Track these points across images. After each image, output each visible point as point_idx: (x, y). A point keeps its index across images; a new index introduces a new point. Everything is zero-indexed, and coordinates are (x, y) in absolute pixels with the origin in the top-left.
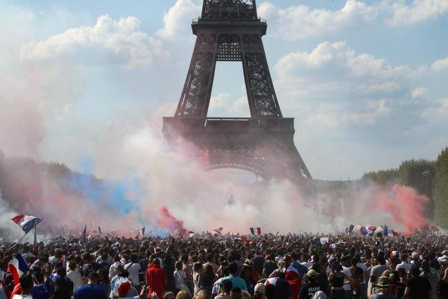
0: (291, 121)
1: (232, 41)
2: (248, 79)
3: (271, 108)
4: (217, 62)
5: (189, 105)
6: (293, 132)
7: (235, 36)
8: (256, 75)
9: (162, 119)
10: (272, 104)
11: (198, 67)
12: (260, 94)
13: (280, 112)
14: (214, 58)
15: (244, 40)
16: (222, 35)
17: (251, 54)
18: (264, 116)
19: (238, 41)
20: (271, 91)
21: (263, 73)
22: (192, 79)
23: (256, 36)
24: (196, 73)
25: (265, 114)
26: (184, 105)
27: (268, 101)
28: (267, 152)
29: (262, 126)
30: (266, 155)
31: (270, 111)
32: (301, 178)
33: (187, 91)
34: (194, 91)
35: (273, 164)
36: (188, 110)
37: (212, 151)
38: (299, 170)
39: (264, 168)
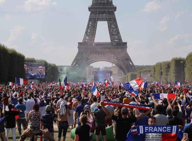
0: (126, 43)
1: (103, 13)
4: (98, 21)
5: (87, 38)
6: (127, 47)
7: (104, 11)
8: (113, 26)
10: (119, 37)
11: (91, 23)
12: (114, 33)
13: (121, 40)
14: (97, 20)
15: (108, 13)
16: (100, 11)
17: (111, 18)
18: (115, 42)
19: (106, 13)
20: (118, 33)
21: (115, 26)
23: (112, 11)
24: (90, 26)
25: (116, 41)
26: (86, 38)
27: (117, 36)
28: (117, 55)
29: (115, 46)
30: (117, 56)
31: (118, 40)
32: (130, 65)
33: (86, 32)
34: (89, 32)
35: (119, 60)
36: (87, 40)
37: (96, 55)
38: (129, 61)
39: (116, 61)
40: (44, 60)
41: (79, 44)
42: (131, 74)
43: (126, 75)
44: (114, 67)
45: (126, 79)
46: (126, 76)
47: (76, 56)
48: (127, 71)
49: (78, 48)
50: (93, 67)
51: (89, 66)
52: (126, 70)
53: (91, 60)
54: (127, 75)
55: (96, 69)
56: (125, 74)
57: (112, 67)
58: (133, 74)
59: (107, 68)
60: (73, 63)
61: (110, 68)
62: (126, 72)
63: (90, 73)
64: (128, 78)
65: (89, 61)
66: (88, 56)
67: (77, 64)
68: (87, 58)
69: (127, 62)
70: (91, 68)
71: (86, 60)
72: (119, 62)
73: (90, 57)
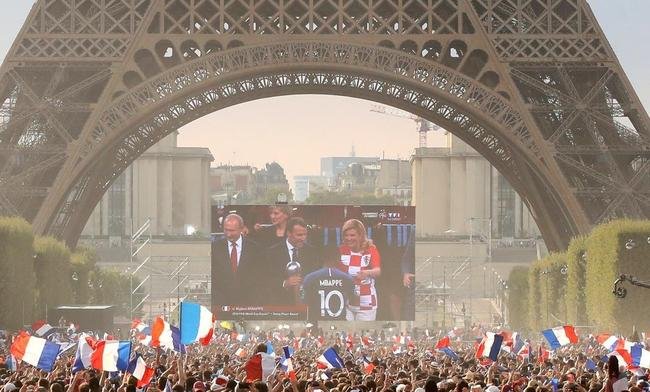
28: (469, 28)
30: (466, 38)
32: (611, 132)
35: (492, 78)
37: (246, 25)
38: (601, 98)
39: (459, 94)
42: (623, 237)
43: (566, 246)
44: (443, 157)
45: (571, 284)
46: (568, 257)
47: (23, 42)
48: (581, 199)
50: (205, 157)
51: (162, 146)
52: (568, 194)
53: (181, 84)
54: (575, 243)
55: (241, 176)
56: (557, 229)
57: (421, 156)
59: (359, 169)
62: (576, 211)
63: (179, 221)
64: (582, 283)
65: (163, 93)
66: (149, 42)
67: (26, 121)
68: (142, 56)
69: (581, 106)
70: (191, 169)
71: (130, 78)
72: (494, 107)
73: (169, 53)
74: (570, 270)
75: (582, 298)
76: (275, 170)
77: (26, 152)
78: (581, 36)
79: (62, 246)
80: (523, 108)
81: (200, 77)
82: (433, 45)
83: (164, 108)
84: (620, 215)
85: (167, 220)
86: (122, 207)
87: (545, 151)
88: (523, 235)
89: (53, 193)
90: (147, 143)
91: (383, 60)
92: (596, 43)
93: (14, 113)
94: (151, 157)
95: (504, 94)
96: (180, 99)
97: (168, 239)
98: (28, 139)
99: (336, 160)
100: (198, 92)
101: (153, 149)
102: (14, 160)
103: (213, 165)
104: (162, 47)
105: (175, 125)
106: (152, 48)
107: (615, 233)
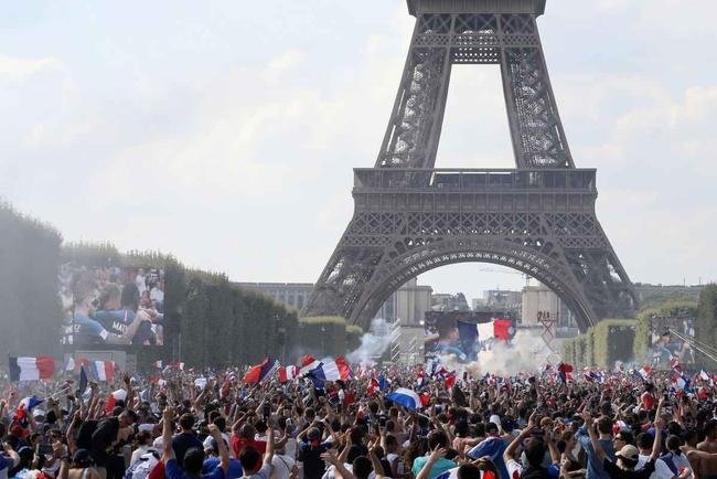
0: (589, 175)
1: (481, 26)
2: (510, 96)
3: (554, 151)
4: (453, 66)
5: (401, 146)
6: (595, 195)
7: (487, 17)
8: (525, 89)
9: (353, 173)
10: (555, 144)
11: (417, 74)
12: (533, 125)
13: (568, 158)
14: (447, 57)
15: (503, 24)
16: (463, 16)
17: (517, 51)
18: (539, 165)
19: (493, 25)
20: (553, 122)
21: (539, 87)
22: (407, 97)
23: (525, 16)
24: (415, 86)
25: (542, 161)
26: (393, 147)
27: (548, 138)
28: (545, 233)
29: (535, 185)
30: (544, 237)
31: (553, 156)
32: (609, 279)
33: (396, 119)
34: (411, 121)
35: (556, 254)
36: (400, 155)
37: (445, 231)
38: (605, 265)
39: (541, 261)
40: (165, 253)
41: (360, 174)
42: (610, 328)
43: (587, 331)
44: (536, 291)
45: (588, 348)
46: (588, 335)
47: (345, 238)
48: (594, 309)
49: (355, 194)
50: (429, 290)
51: (411, 283)
52: (588, 307)
53: (416, 256)
54: (590, 330)
55: (446, 299)
56: (584, 324)
57: (527, 290)
58: (618, 327)
59: (500, 296)
60: (329, 269)
61: (517, 296)
63: (417, 319)
64: (593, 348)
65: (407, 260)
66: (402, 238)
67: (347, 274)
68: (398, 244)
69: (595, 268)
70: (423, 295)
71: (393, 254)
72: (556, 268)
73: (411, 243)
74: (587, 342)
75: (593, 354)
76: (461, 296)
77: (347, 288)
78: (595, 236)
79: (361, 330)
80: (569, 269)
81: (425, 253)
82: (529, 240)
83: (408, 268)
84: (613, 317)
85: (412, 317)
86: (392, 312)
87: (579, 288)
88: (572, 326)
89: (358, 306)
90: (401, 283)
91: (507, 246)
92: (602, 240)
93: (342, 270)
94: (404, 290)
95: (560, 262)
96: (415, 264)
97: (412, 326)
98: (349, 282)
99: (490, 292)
100: (423, 260)
101: (405, 286)
102: (341, 290)
103: (433, 293)
104: (407, 240)
105: (414, 275)
106: (402, 241)
107: (606, 325)
